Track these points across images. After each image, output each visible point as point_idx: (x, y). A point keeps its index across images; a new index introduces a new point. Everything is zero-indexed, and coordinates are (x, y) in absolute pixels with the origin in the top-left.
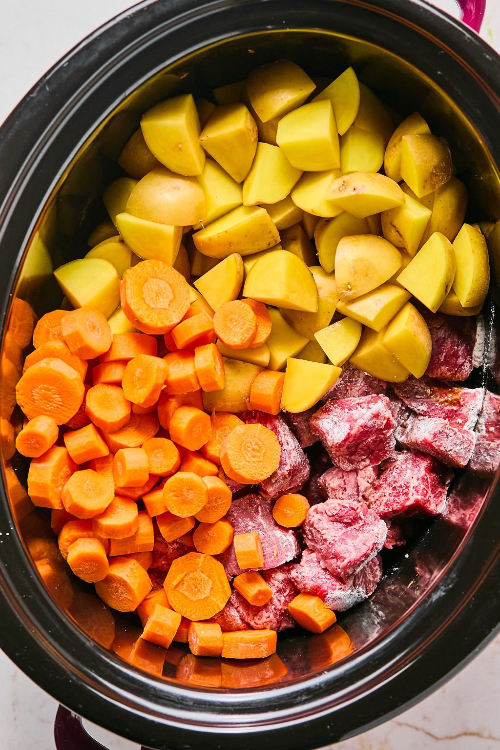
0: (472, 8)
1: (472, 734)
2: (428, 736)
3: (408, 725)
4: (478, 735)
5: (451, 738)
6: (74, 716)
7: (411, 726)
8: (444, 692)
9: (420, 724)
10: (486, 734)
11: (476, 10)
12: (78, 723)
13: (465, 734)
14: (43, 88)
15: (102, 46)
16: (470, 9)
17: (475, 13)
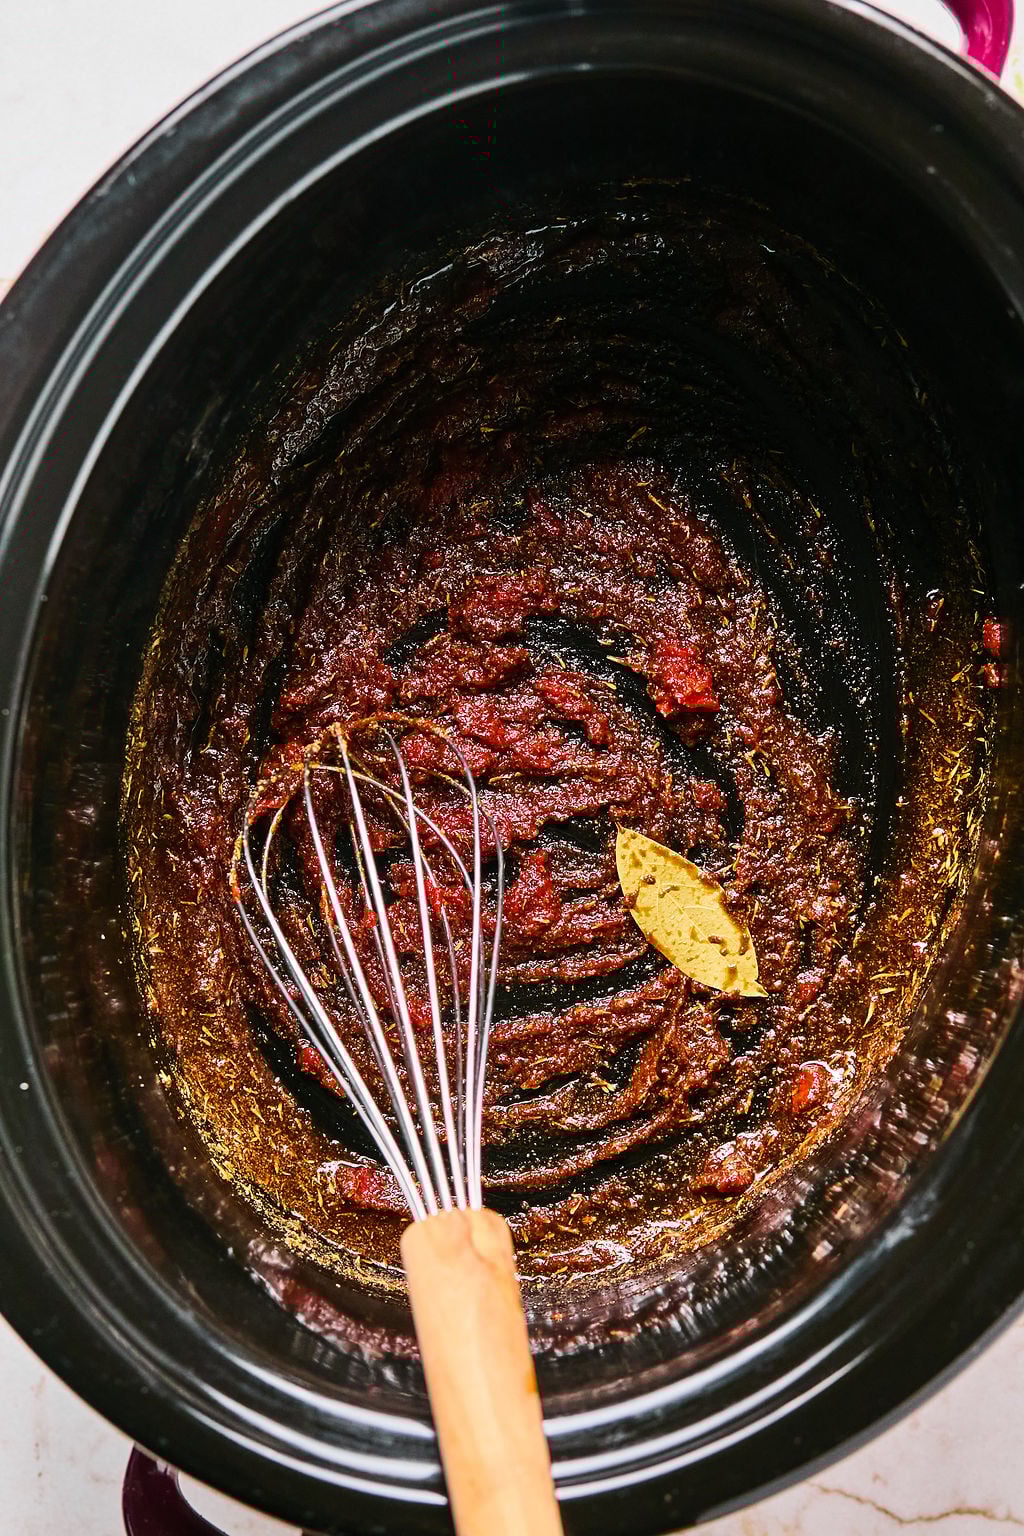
0: (986, 32)
1: (972, 1512)
2: (882, 1515)
3: (841, 1492)
4: (985, 1513)
5: (930, 1519)
6: (163, 1470)
7: (847, 1496)
8: (916, 1425)
9: (866, 1489)
10: (1001, 1512)
11: (994, 35)
12: (170, 1484)
13: (958, 1511)
14: (122, 179)
15: (246, 96)
16: (982, 33)
17: (992, 41)
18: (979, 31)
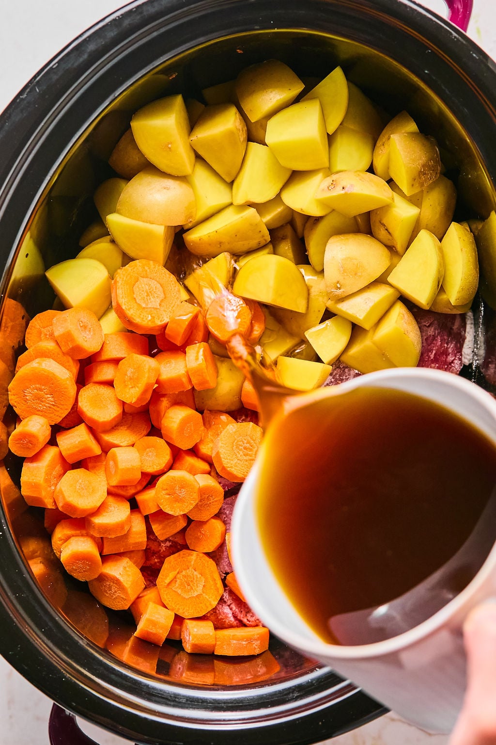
0: (460, 7)
2: (421, 732)
6: (68, 714)
11: (463, 8)
12: (72, 720)
14: (33, 90)
16: (458, 7)
17: (462, 12)
18: (456, 7)
